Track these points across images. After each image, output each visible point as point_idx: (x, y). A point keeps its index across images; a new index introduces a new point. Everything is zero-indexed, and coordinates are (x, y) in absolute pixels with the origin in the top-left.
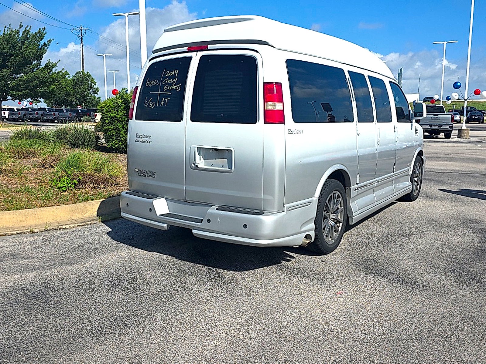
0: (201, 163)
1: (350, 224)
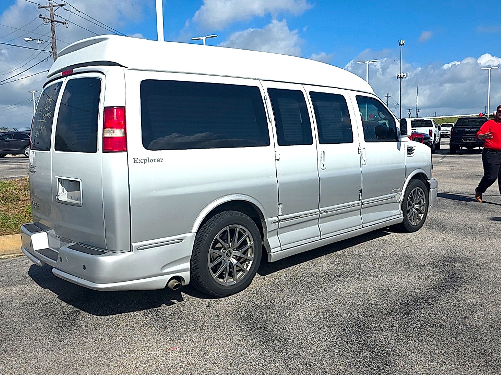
0: (64, 196)
1: (269, 261)
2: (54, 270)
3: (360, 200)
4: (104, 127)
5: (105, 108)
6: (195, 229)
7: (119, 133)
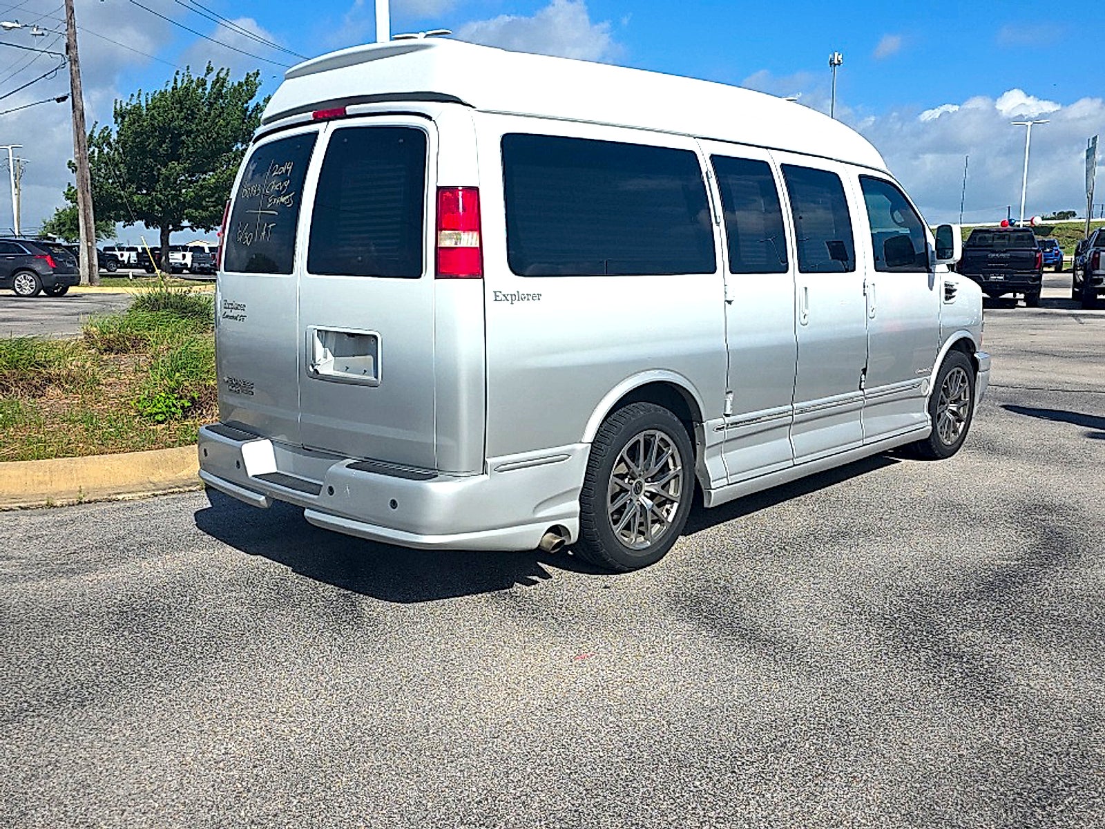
0: (327, 365)
1: (706, 505)
2: (307, 513)
3: (861, 389)
4: (439, 228)
5: (439, 188)
6: (590, 434)
7: (468, 240)
